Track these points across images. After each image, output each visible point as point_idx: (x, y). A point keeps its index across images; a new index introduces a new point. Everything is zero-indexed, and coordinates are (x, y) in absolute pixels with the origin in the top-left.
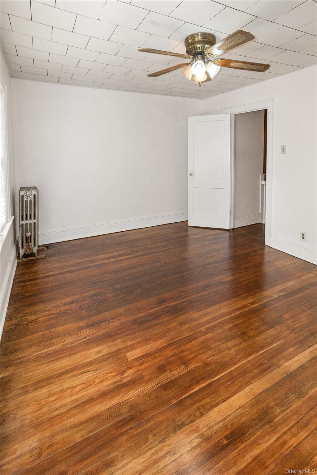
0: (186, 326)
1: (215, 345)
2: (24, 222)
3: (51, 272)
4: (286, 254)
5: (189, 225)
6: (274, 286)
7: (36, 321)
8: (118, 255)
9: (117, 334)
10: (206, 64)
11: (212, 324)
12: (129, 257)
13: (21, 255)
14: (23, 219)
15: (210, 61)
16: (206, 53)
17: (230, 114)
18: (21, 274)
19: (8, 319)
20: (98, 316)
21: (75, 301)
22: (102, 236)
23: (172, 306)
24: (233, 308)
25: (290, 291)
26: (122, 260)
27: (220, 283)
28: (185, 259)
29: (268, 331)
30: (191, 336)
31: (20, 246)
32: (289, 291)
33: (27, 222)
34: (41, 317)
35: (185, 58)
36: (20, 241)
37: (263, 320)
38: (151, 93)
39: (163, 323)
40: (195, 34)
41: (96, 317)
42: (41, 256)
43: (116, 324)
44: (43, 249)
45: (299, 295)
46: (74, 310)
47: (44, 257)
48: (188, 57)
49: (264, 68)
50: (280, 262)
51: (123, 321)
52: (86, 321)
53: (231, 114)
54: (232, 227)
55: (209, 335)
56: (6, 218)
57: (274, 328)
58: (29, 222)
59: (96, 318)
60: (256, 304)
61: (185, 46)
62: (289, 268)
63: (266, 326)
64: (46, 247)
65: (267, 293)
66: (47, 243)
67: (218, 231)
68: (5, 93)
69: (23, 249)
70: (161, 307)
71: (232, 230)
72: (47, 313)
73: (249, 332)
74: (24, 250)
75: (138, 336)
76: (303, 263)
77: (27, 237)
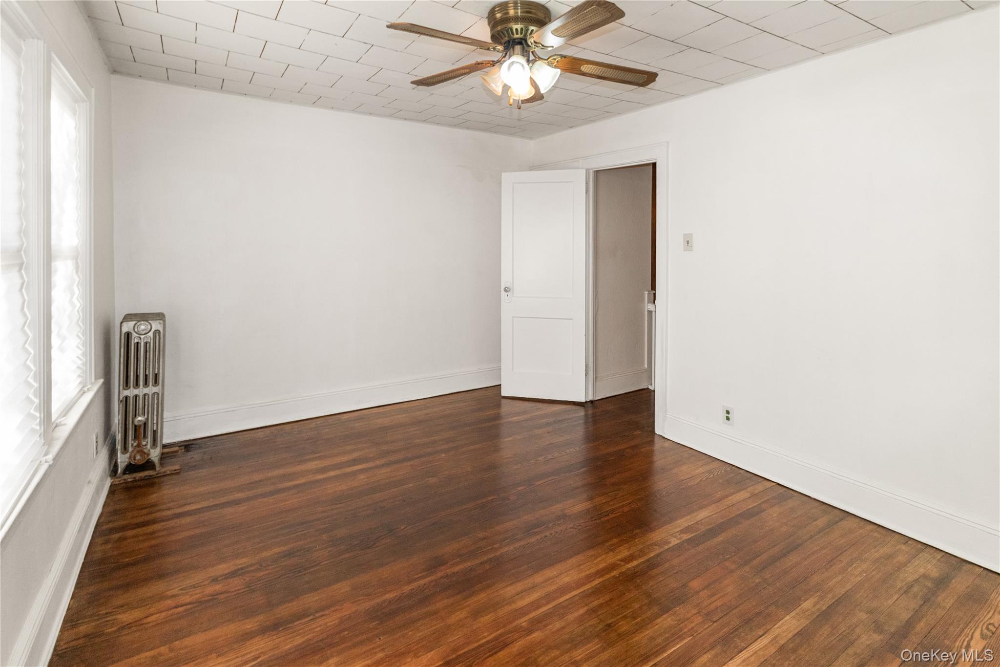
0: (487, 618)
1: (547, 658)
2: (131, 392)
3: (190, 504)
4: (695, 453)
5: (503, 394)
6: (672, 520)
7: (143, 624)
8: (348, 461)
9: (331, 645)
10: (531, 65)
11: (544, 609)
12: (370, 465)
13: (119, 466)
14: (127, 385)
15: (540, 58)
16: (530, 41)
17: (584, 170)
18: (115, 512)
19: (72, 621)
20: (290, 605)
21: (239, 570)
22: (314, 420)
23: (458, 572)
24: (588, 572)
25: (703, 529)
26: (354, 474)
27: (564, 517)
28: (493, 467)
29: (659, 620)
30: (496, 639)
31: (119, 448)
32: (700, 529)
33: (136, 392)
34: (152, 614)
35: (488, 49)
36: (120, 435)
37: (649, 595)
38: (424, 121)
39: (436, 612)
40: (508, 2)
41: (284, 606)
42: (168, 469)
43: (331, 620)
44: (176, 452)
45: (720, 538)
46: (235, 593)
47: (175, 470)
48: (494, 49)
49: (646, 78)
50: (684, 468)
51: (349, 612)
52: (261, 618)
53: (587, 170)
54: (590, 398)
55: (537, 635)
56: (80, 383)
57: (670, 612)
58: (141, 391)
59: (284, 611)
60: (635, 560)
61: (489, 25)
62: (701, 480)
63: (655, 609)
64: (183, 447)
65: (657, 536)
66: (188, 438)
67: (560, 405)
68: (88, 103)
69: (126, 453)
70: (432, 578)
71: (589, 405)
72: (169, 602)
73: (620, 624)
74: (128, 455)
75: (379, 646)
76: (729, 469)
77: (136, 426)
